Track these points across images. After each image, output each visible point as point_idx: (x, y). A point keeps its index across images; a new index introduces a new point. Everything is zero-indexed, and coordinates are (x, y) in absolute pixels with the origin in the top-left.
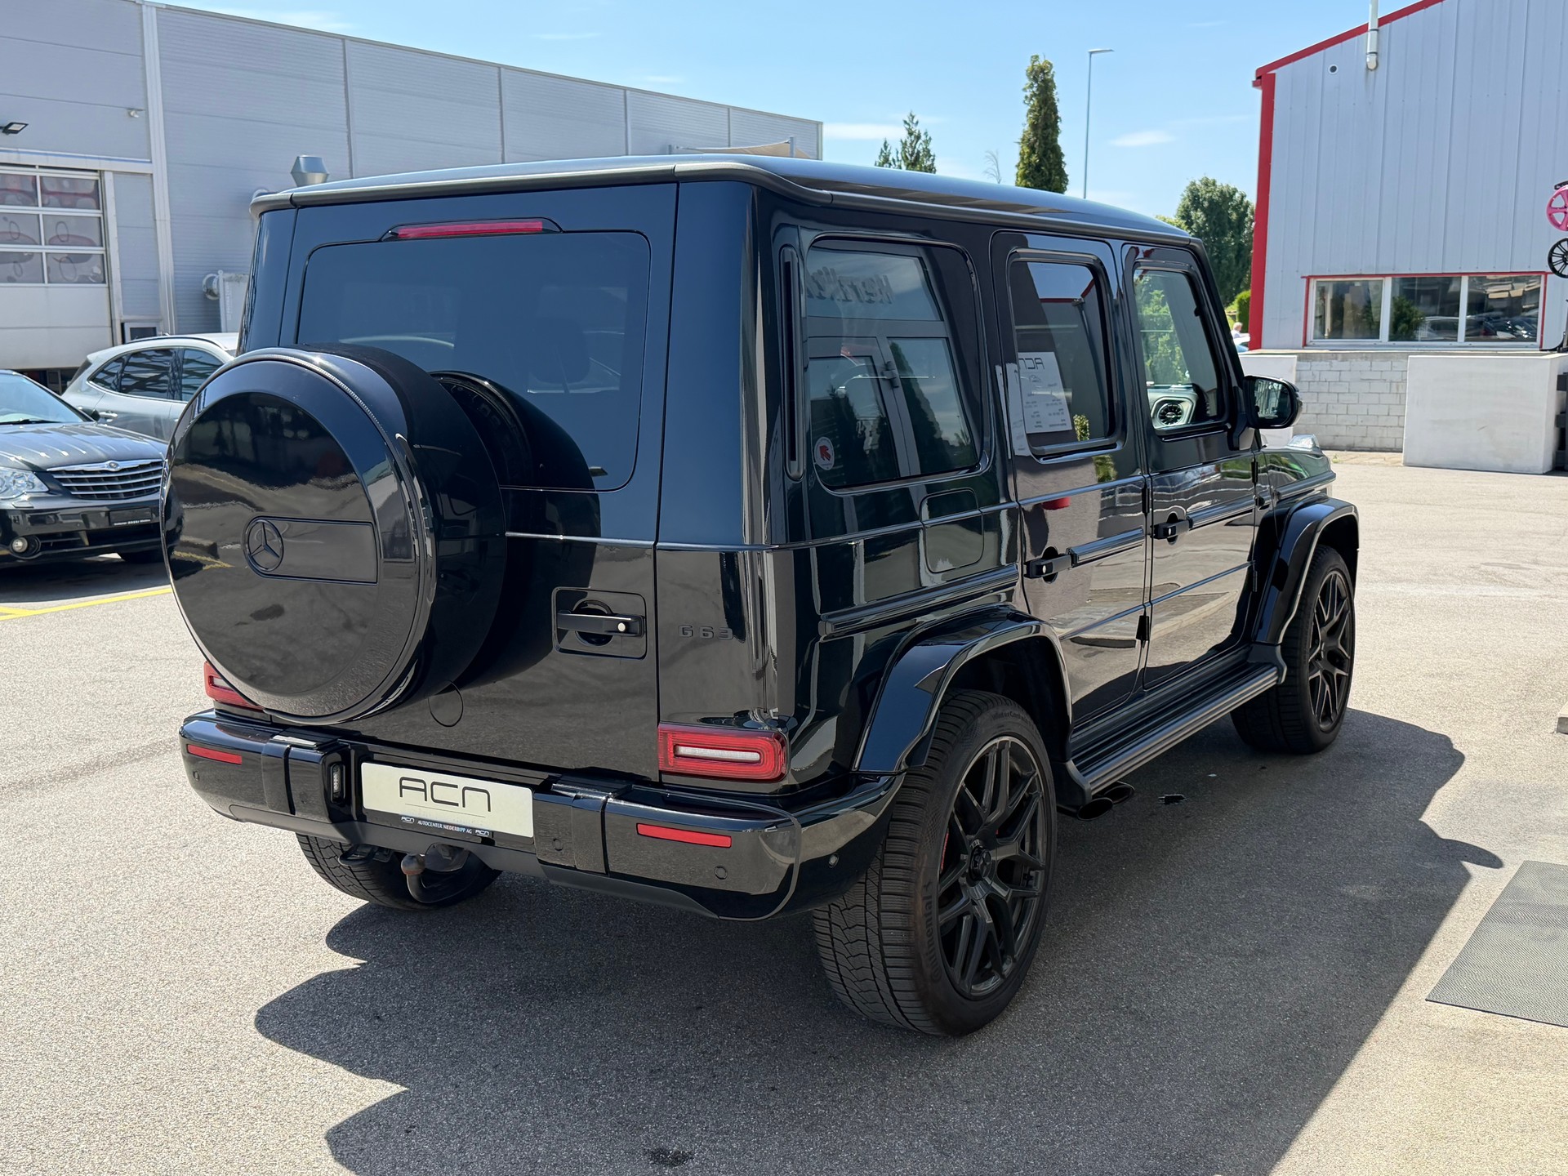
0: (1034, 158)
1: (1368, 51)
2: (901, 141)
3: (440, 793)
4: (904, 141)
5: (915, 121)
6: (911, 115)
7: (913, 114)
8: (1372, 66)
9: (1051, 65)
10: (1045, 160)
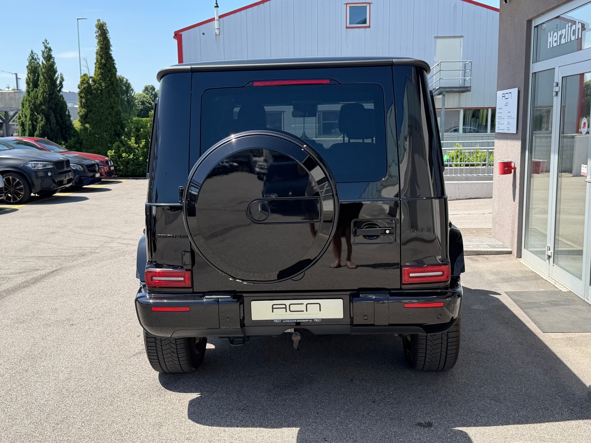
0: (103, 61)
1: (216, 28)
2: (42, 51)
3: (293, 308)
4: (43, 51)
5: (47, 42)
6: (45, 40)
7: (47, 40)
8: (218, 34)
9: (105, 23)
10: (108, 62)
